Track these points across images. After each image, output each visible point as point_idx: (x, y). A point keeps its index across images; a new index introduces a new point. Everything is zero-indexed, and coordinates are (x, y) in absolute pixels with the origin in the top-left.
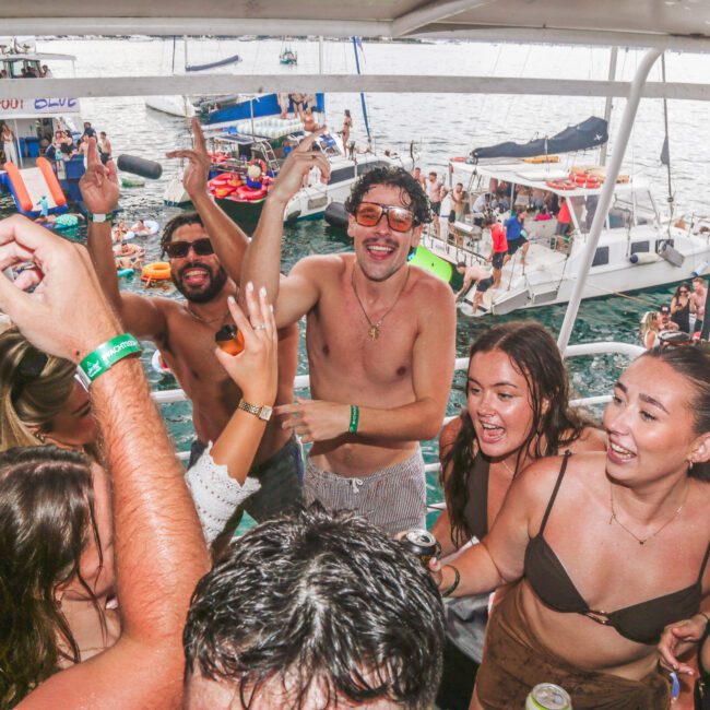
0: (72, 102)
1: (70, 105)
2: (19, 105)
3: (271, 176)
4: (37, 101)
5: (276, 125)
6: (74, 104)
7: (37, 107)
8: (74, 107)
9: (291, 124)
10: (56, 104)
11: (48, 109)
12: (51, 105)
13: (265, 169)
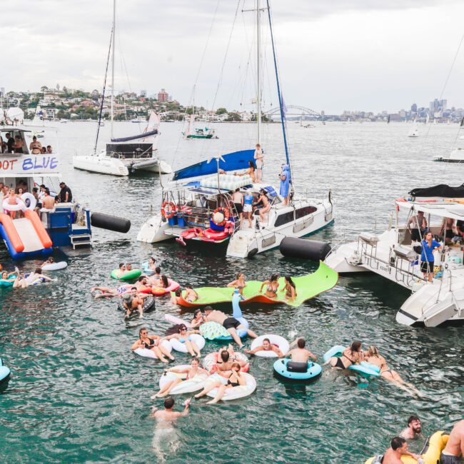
0: (53, 165)
1: (52, 167)
2: (10, 166)
3: (232, 220)
4: (24, 164)
5: (229, 180)
6: (56, 166)
7: (25, 169)
8: (56, 168)
9: (244, 179)
10: (41, 167)
11: (33, 170)
12: (36, 167)
13: (227, 215)
